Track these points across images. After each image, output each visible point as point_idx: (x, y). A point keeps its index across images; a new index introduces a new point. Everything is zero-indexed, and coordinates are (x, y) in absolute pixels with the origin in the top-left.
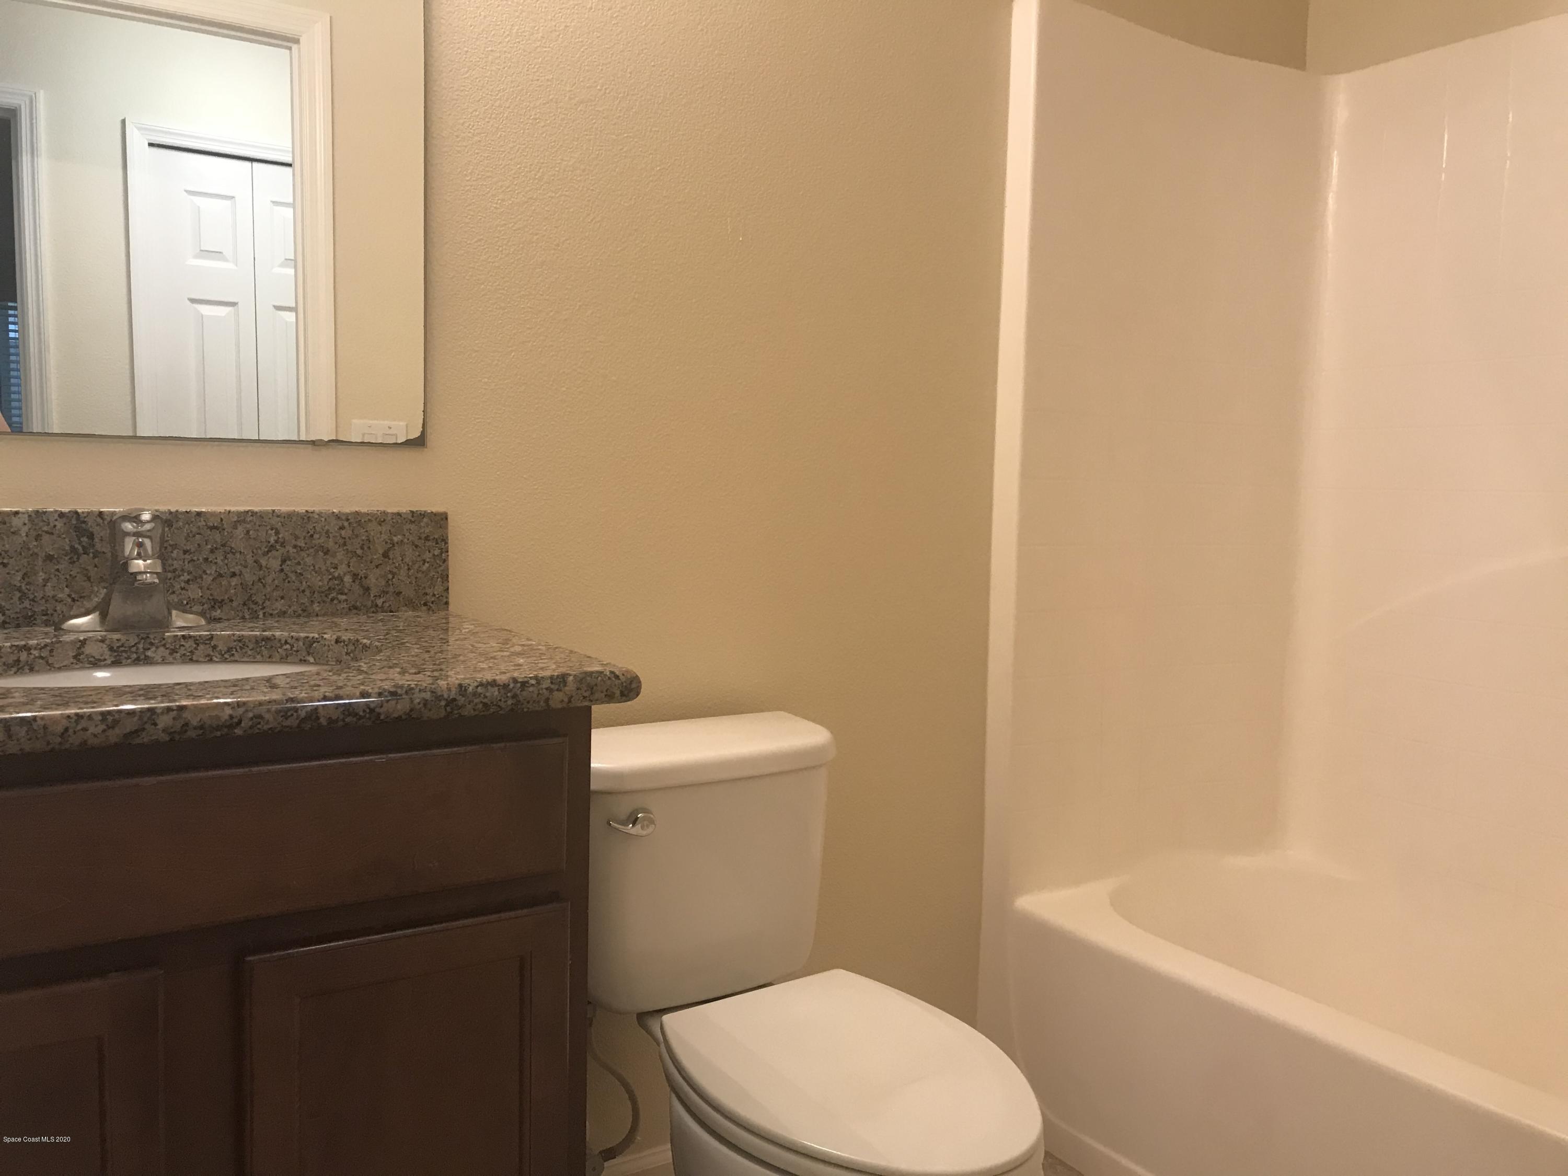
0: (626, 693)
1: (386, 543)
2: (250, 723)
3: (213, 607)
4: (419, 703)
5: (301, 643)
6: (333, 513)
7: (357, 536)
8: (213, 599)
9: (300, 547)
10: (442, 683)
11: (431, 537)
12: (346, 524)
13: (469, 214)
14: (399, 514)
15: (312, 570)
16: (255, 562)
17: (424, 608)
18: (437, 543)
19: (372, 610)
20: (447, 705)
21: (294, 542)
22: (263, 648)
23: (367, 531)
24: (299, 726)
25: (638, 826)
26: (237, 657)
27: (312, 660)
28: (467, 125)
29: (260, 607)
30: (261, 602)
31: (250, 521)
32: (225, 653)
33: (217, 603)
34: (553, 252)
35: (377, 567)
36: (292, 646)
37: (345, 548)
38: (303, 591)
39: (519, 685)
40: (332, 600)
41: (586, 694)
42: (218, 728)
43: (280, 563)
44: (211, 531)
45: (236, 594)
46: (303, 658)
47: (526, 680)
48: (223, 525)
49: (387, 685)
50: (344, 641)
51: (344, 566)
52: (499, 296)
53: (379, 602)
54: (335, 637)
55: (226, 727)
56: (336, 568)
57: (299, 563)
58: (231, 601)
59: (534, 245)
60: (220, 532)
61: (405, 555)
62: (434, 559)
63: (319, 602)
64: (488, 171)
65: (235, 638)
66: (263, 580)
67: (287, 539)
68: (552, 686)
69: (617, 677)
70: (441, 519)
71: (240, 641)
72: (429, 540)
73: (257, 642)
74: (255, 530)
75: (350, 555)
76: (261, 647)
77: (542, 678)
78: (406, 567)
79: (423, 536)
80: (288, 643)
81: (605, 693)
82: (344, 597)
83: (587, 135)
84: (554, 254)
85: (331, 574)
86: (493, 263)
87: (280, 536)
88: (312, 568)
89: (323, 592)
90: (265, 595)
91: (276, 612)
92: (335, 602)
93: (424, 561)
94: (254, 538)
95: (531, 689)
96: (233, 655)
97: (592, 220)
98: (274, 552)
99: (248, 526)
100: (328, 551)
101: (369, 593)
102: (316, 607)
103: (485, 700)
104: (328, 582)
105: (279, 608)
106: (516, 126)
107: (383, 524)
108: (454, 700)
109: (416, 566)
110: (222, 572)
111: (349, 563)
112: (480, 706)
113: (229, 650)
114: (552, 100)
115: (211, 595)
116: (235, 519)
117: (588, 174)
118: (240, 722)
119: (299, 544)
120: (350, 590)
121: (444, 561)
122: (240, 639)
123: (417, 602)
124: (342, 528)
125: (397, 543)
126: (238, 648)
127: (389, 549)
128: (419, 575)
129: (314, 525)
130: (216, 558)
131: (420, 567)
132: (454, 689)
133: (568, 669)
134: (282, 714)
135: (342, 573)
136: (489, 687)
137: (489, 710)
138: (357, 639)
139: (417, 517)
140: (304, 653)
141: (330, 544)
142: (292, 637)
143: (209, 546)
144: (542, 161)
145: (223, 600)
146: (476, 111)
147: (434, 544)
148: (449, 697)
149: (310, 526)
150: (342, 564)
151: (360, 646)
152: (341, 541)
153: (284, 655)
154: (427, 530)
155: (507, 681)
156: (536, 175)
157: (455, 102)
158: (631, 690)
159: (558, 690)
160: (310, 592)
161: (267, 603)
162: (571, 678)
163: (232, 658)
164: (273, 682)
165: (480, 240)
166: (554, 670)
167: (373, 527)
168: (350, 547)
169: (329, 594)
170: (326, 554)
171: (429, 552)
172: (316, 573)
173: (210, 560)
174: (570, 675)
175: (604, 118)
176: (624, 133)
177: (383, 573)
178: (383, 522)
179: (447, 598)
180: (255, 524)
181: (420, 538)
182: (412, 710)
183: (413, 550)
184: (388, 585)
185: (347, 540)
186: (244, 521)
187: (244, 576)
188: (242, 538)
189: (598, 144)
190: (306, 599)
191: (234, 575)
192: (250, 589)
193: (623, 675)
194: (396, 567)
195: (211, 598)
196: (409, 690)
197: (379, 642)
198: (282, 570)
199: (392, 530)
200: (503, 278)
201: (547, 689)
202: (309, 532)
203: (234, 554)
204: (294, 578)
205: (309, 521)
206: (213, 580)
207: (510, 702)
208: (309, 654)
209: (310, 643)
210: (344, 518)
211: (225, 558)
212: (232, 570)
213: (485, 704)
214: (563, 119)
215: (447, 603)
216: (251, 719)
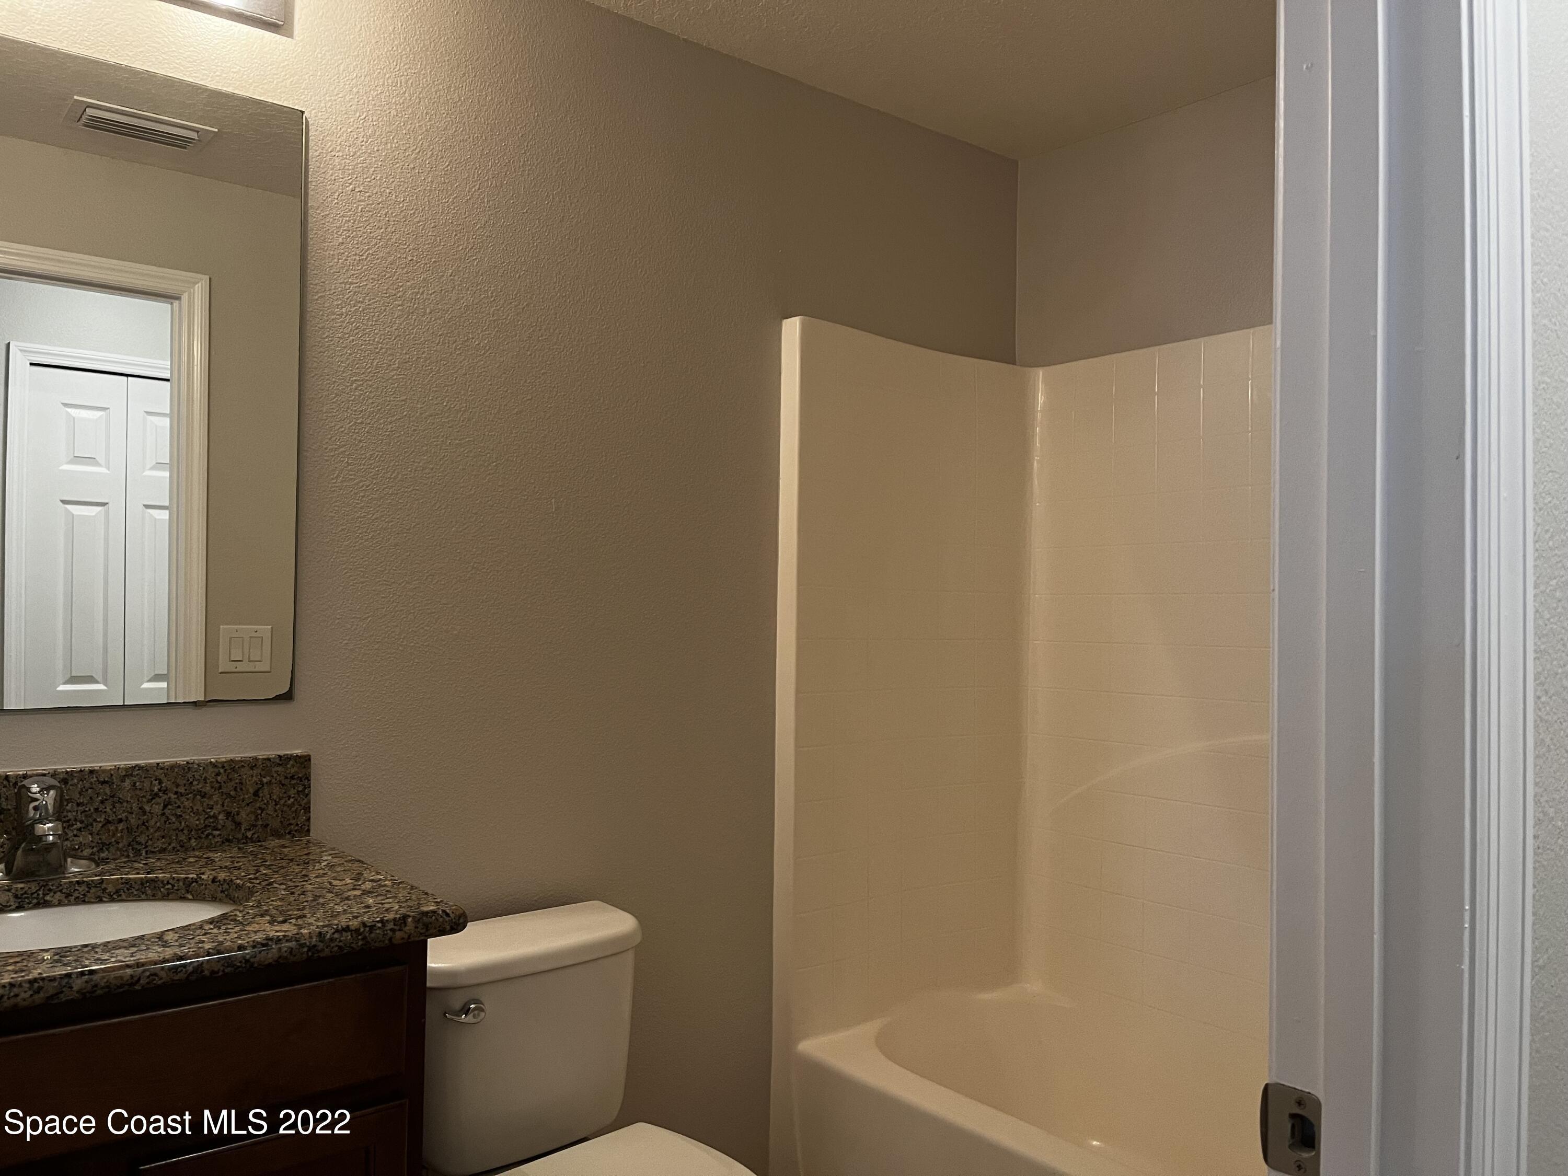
0: (455, 927)
1: (257, 784)
2: (148, 980)
3: (102, 849)
4: (286, 952)
5: (181, 883)
6: (211, 762)
7: (231, 780)
8: (101, 843)
9: (181, 793)
10: (304, 931)
11: (296, 777)
12: (222, 771)
13: (334, 510)
14: (269, 759)
15: (191, 812)
16: (140, 808)
17: (288, 836)
18: (301, 781)
19: (242, 841)
20: (309, 950)
21: (175, 789)
22: (147, 888)
23: (240, 776)
24: (187, 978)
25: (470, 1016)
26: (124, 897)
27: (190, 897)
28: (334, 439)
29: (144, 846)
30: (144, 842)
31: (137, 775)
32: (114, 894)
33: (103, 846)
34: (405, 535)
35: (248, 805)
36: (173, 886)
37: (220, 791)
38: (182, 830)
39: (368, 929)
40: (207, 836)
41: (422, 931)
42: (122, 986)
43: (162, 808)
44: (102, 785)
45: (122, 837)
46: (183, 896)
47: (373, 924)
48: (113, 780)
49: (259, 937)
50: (220, 881)
51: (219, 806)
52: (359, 573)
53: (249, 834)
54: (211, 877)
55: (127, 985)
56: (212, 808)
57: (179, 807)
58: (118, 843)
59: (389, 530)
60: (110, 785)
61: (272, 793)
62: (298, 794)
63: (195, 839)
64: (351, 475)
65: (123, 881)
66: (146, 824)
67: (169, 787)
68: (396, 927)
69: (448, 915)
70: (304, 761)
71: (127, 883)
72: (294, 779)
73: (142, 884)
74: (141, 782)
75: (224, 797)
76: (145, 887)
77: (387, 921)
78: (274, 803)
79: (289, 776)
80: (170, 884)
81: (438, 929)
82: (218, 832)
83: (435, 441)
84: (406, 537)
85: (207, 813)
86: (354, 547)
87: (163, 785)
88: (190, 810)
89: (200, 829)
90: (148, 836)
91: (157, 849)
92: (210, 837)
93: (289, 797)
94: (140, 789)
95: (378, 932)
96: (120, 895)
97: (438, 508)
98: (158, 800)
99: (135, 779)
100: (206, 794)
101: (240, 828)
102: (193, 843)
103: (341, 944)
104: (204, 821)
105: (161, 845)
106: (376, 438)
107: (254, 768)
108: (315, 946)
109: (282, 802)
110: (110, 819)
111: (223, 803)
112: (336, 948)
113: (117, 892)
114: (406, 415)
115: (100, 839)
116: (124, 773)
117: (435, 472)
118: (139, 979)
119: (180, 791)
120: (224, 826)
121: (307, 795)
122: (128, 881)
123: (282, 832)
124: (218, 774)
125: (267, 783)
126: (125, 889)
127: (259, 789)
128: (285, 808)
129: (193, 774)
130: (106, 808)
131: (286, 802)
132: (315, 937)
133: (408, 909)
134: (173, 970)
135: (217, 812)
136: (344, 933)
137: (343, 951)
138: (232, 879)
139: (284, 760)
140: (183, 892)
141: (208, 788)
142: (174, 878)
143: (100, 798)
144: (397, 464)
145: (110, 843)
146: (342, 427)
147: (298, 782)
148: (311, 944)
149: (189, 775)
150: (217, 805)
151: (234, 886)
152: (217, 785)
153: (166, 893)
154: (293, 771)
155: (358, 926)
156: (391, 475)
157: (324, 421)
158: (458, 925)
159: (400, 930)
160: (188, 831)
161: (150, 842)
162: (410, 919)
163: (120, 898)
164: (165, 940)
165: (343, 530)
166: (397, 912)
167: (246, 772)
168: (224, 790)
169: (205, 831)
170: (203, 797)
171: (294, 788)
172: (194, 813)
173: (100, 809)
174: (409, 916)
175: (449, 427)
176: (466, 438)
177: (253, 810)
178: (254, 766)
179: (308, 826)
180: (141, 777)
181: (286, 778)
182: (280, 957)
183: (280, 788)
184: (257, 819)
185: (223, 784)
186: (131, 775)
187: (130, 821)
188: (130, 789)
189: (443, 448)
190: (184, 837)
191: (120, 821)
192: (135, 832)
193: (453, 913)
194: (265, 804)
195: (100, 842)
196: (278, 940)
197: (250, 883)
198: (163, 814)
199: (263, 773)
200: (363, 558)
201: (391, 930)
202: (188, 780)
203: (121, 803)
204: (174, 820)
205: (189, 771)
206: (102, 827)
207: (360, 943)
208: (188, 892)
209: (188, 883)
210: (220, 766)
211: (114, 807)
212: (120, 817)
213: (340, 947)
214: (415, 430)
215: (308, 831)
216: (148, 977)
